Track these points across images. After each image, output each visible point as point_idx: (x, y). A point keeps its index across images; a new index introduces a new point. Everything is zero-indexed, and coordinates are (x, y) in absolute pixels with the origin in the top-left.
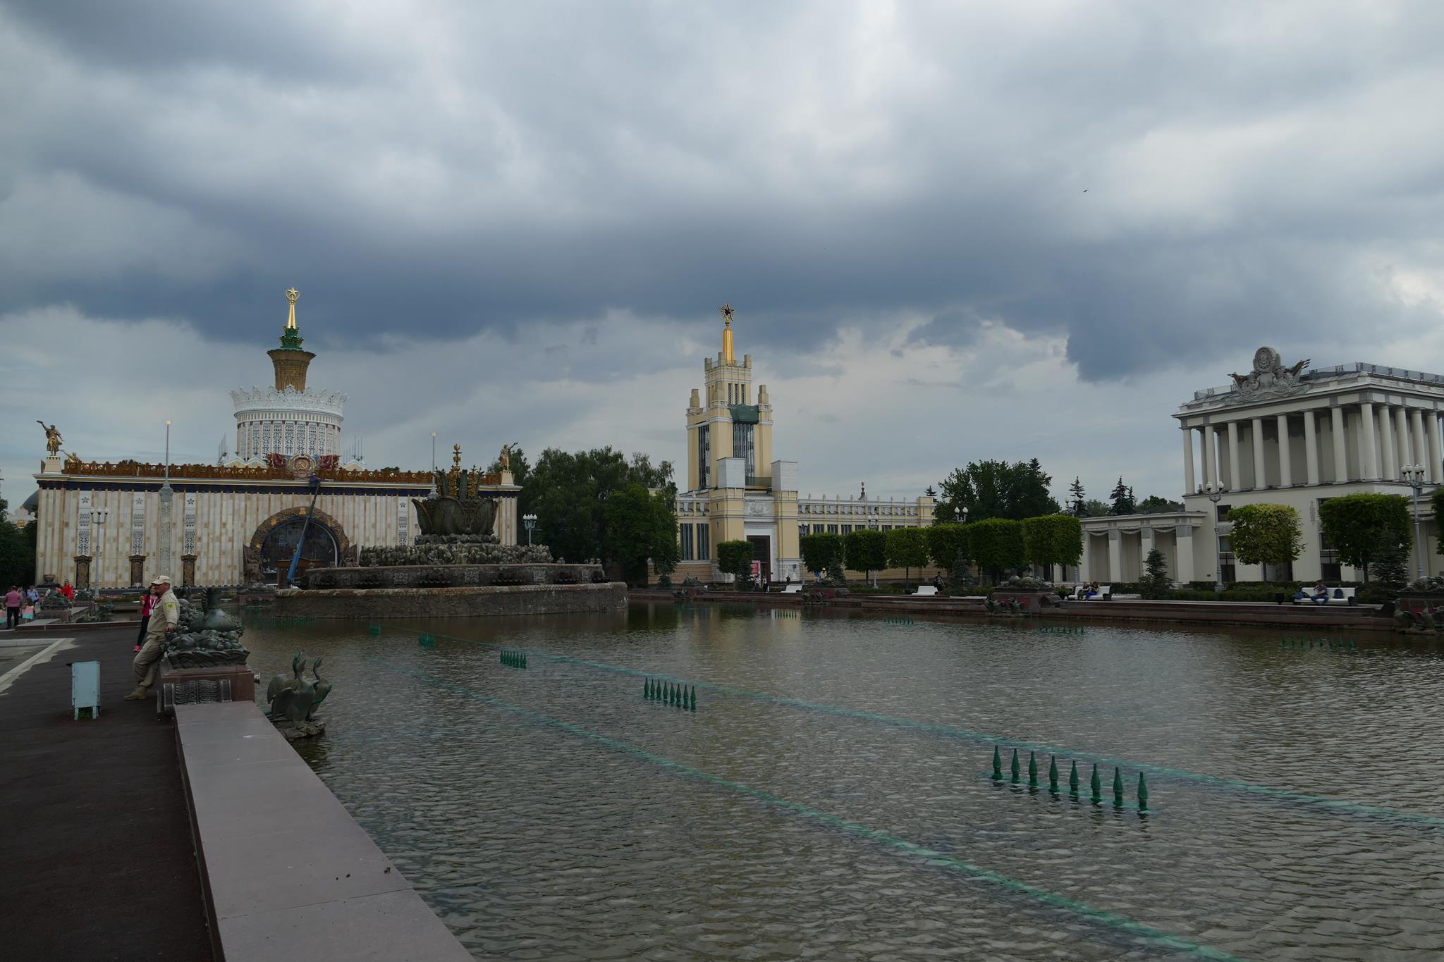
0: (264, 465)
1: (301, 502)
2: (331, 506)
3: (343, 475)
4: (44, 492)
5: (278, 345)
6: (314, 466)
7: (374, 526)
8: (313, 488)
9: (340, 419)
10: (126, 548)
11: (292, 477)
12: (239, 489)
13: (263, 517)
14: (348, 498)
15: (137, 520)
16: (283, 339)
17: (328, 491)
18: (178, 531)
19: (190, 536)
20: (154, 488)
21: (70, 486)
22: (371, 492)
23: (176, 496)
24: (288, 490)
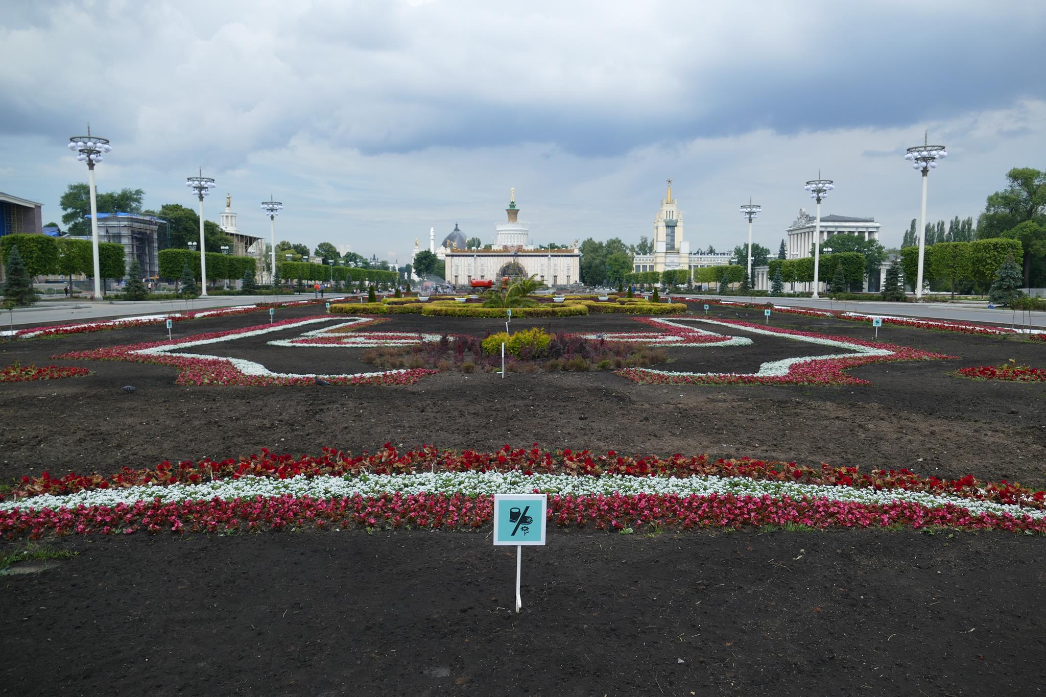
0: (502, 249)
1: (511, 260)
2: (523, 261)
3: (524, 251)
4: (447, 258)
5: (508, 208)
6: (516, 249)
7: (534, 267)
8: (516, 256)
9: (527, 231)
10: (467, 274)
11: (509, 252)
12: (495, 256)
13: (502, 264)
14: (526, 258)
15: (469, 265)
16: (510, 206)
17: (520, 256)
18: (479, 269)
19: (482, 270)
20: (473, 256)
21: (453, 256)
22: (532, 256)
23: (478, 258)
24: (508, 256)
